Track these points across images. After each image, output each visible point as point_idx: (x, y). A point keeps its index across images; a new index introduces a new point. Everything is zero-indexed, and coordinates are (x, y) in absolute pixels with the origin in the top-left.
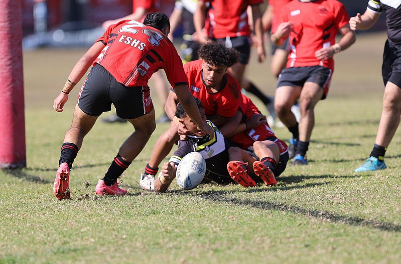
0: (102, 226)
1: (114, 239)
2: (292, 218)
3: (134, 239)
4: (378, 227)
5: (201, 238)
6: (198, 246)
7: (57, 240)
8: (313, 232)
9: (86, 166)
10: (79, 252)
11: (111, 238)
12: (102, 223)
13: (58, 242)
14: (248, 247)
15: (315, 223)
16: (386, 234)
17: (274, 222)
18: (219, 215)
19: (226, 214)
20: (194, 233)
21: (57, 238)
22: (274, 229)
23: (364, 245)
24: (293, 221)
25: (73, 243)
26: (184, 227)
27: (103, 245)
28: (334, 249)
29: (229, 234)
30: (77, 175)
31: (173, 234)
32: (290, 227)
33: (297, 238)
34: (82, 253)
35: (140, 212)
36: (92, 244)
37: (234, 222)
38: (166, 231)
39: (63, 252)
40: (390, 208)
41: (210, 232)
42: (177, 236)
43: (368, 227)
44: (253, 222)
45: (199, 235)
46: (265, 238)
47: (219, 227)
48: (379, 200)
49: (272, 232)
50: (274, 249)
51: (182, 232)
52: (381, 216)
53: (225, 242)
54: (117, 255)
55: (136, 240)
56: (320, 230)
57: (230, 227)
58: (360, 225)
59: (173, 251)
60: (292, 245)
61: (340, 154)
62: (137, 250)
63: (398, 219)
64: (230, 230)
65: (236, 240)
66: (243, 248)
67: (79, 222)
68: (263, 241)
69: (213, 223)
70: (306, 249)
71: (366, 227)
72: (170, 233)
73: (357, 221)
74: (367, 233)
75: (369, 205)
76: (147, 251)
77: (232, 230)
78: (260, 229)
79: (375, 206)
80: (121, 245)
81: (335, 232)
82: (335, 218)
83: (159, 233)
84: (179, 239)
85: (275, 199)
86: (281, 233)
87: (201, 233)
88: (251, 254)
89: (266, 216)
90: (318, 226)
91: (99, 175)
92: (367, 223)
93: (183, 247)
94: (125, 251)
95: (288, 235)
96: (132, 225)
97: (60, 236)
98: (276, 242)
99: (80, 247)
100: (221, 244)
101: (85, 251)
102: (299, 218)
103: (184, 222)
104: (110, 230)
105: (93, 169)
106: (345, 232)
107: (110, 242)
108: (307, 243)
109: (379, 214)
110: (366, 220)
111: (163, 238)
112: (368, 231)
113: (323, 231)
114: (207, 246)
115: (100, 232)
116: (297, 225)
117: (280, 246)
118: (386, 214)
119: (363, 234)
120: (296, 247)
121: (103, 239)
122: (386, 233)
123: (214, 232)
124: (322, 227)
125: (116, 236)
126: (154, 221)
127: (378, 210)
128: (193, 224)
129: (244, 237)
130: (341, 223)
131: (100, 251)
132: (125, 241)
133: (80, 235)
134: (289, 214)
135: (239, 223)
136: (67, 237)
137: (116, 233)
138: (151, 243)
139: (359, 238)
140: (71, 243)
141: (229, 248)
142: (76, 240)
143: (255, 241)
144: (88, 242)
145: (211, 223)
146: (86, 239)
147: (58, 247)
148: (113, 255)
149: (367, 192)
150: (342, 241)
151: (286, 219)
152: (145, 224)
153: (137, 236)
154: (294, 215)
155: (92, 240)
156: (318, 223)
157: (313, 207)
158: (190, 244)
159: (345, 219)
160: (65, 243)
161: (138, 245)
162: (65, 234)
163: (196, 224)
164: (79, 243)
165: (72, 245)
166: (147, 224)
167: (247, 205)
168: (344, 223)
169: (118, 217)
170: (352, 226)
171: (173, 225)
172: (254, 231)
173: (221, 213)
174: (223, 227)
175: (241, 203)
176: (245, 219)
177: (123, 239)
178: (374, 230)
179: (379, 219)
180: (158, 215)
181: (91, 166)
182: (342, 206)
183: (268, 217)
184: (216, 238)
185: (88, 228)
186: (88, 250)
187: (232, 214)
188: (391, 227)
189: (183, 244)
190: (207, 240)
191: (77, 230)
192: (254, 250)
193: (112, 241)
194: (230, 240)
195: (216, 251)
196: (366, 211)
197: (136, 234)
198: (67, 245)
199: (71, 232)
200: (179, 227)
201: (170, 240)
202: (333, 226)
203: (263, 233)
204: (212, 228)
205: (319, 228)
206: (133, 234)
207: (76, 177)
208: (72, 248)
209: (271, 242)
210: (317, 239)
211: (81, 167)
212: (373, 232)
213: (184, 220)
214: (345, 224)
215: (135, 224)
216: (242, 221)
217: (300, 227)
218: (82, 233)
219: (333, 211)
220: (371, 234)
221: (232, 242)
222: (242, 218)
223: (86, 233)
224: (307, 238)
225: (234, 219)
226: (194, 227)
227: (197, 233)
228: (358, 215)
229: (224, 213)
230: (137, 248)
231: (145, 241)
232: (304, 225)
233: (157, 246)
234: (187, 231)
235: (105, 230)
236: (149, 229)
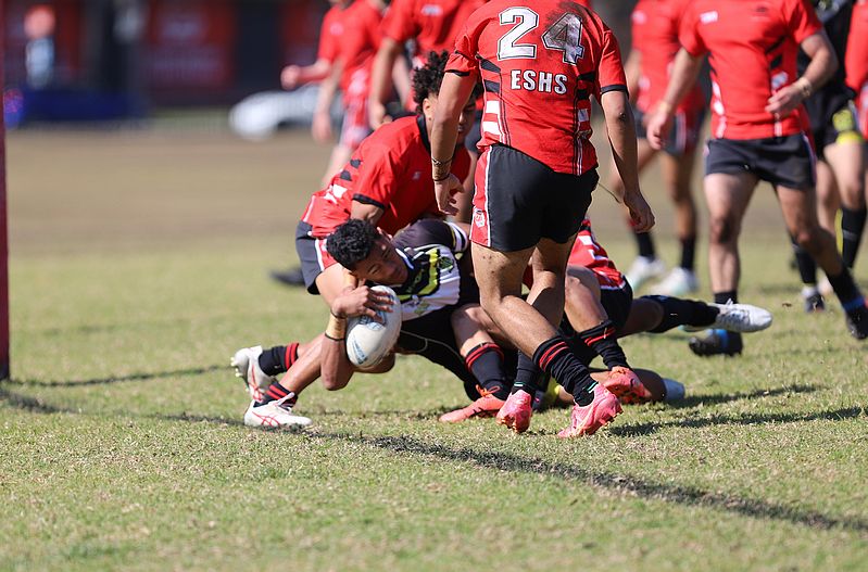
0: (165, 502)
1: (190, 528)
2: (557, 489)
3: (231, 529)
4: (735, 507)
5: (371, 529)
6: (363, 546)
7: (73, 531)
8: (601, 517)
9: (133, 378)
10: (117, 555)
11: (184, 526)
12: (166, 496)
13: (74, 534)
14: (467, 548)
15: (605, 500)
16: (751, 524)
17: (521, 495)
18: (407, 480)
19: (423, 478)
20: (356, 518)
21: (73, 525)
22: (521, 511)
23: (707, 544)
24: (561, 495)
25: (106, 536)
26: (334, 505)
27: (167, 541)
28: (644, 553)
29: (428, 520)
30: (114, 395)
31: (313, 520)
32: (554, 507)
33: (569, 530)
34: (123, 557)
35: (244, 473)
36: (144, 539)
37: (438, 495)
38: (299, 513)
39: (85, 555)
40: (761, 468)
41: (389, 516)
42: (320, 524)
43: (715, 508)
44: (477, 496)
45: (367, 522)
46: (503, 529)
47: (408, 505)
48: (738, 454)
49: (516, 517)
50: (521, 551)
51: (331, 515)
52: (742, 485)
53: (420, 536)
54: (197, 561)
55: (236, 531)
56: (615, 513)
57: (430, 506)
58: (697, 503)
59: (313, 555)
60: (559, 545)
61: (658, 356)
62: (237, 552)
63: (777, 493)
64: (430, 512)
65: (442, 533)
66: (457, 549)
67: (119, 493)
68: (498, 536)
69: (396, 497)
70: (587, 553)
71: (710, 508)
72: (307, 517)
73: (693, 495)
74: (712, 521)
75: (716, 462)
76: (259, 554)
77: (435, 513)
78: (491, 511)
79: (730, 464)
80: (204, 542)
81: (646, 518)
82: (646, 489)
83: (283, 517)
84: (324, 530)
85: (523, 449)
86: (536, 520)
87: (370, 517)
88: (473, 562)
89: (504, 484)
90: (612, 505)
91: (161, 395)
92: (713, 500)
93: (333, 548)
94: (212, 554)
95: (550, 523)
96: (227, 500)
97: (79, 522)
98: (525, 538)
99: (119, 546)
100: (412, 541)
101: (131, 554)
102: (574, 488)
103: (335, 495)
104: (182, 510)
105: (149, 383)
106: (666, 517)
107: (181, 536)
108: (588, 540)
109: (737, 481)
110: (711, 492)
111: (293, 527)
112: (714, 517)
113: (622, 516)
114: (383, 544)
115: (162, 514)
116: (569, 502)
117: (534, 546)
118: (752, 481)
119: (704, 523)
120: (565, 549)
121: (169, 528)
122: (751, 520)
123: (397, 516)
124: (619, 506)
125: (195, 522)
126: (273, 493)
127: (736, 474)
128: (354, 499)
129: (459, 527)
130: (659, 500)
131: (162, 554)
132: (213, 533)
133: (121, 519)
134: (553, 479)
135: (450, 498)
136: (93, 523)
137: (194, 516)
138: (267, 538)
139: (696, 532)
140: (100, 538)
141: (428, 550)
142: (112, 531)
143: (481, 534)
144: (137, 536)
145: (390, 497)
146: (133, 529)
147: (75, 544)
148: (187, 561)
149: (713, 436)
150: (659, 538)
151: (545, 489)
152: (255, 498)
153: (238, 523)
154: (562, 483)
155: (146, 531)
156: (612, 498)
157: (601, 466)
158: (347, 541)
159: (667, 492)
160: (88, 536)
161: (240, 540)
162: (88, 518)
163: (360, 499)
164: (118, 537)
165: (103, 541)
166: (259, 497)
167: (465, 460)
168: (664, 499)
169: (200, 484)
170: (682, 507)
171: (313, 500)
172: (480, 514)
173: (413, 476)
174: (415, 505)
175: (453, 457)
176: (463, 489)
177: (209, 529)
178: (727, 515)
179: (737, 492)
180: (281, 480)
181: (145, 377)
182: (662, 464)
183: (508, 487)
184: (401, 529)
185: (138, 505)
186: (136, 551)
187: (435, 479)
188: (761, 508)
189: (333, 540)
190: (382, 533)
191: (114, 508)
192: (479, 554)
193: (187, 533)
194: (429, 533)
195: (401, 554)
196: (711, 476)
197: (237, 519)
198: (94, 540)
199: (101, 514)
200: (324, 506)
201: (307, 532)
202: (643, 507)
203: (498, 520)
204: (393, 507)
205: (614, 509)
206: (230, 518)
207: (112, 401)
208: (105, 546)
209: (515, 538)
210: (610, 534)
211: (123, 379)
212: (724, 520)
213: (336, 491)
214: (667, 501)
215: (234, 497)
216: (455, 494)
217: (574, 507)
218: (124, 515)
219: (643, 474)
220: (721, 524)
221: (434, 537)
222: (454, 485)
223: (131, 516)
224: (589, 531)
225: (439, 489)
226: (357, 506)
227: (363, 518)
228: (693, 483)
229: (419, 477)
230: (237, 547)
231: (254, 533)
232: (584, 502)
233: (279, 545)
234: (341, 513)
235: (172, 510)
236: (262, 508)
